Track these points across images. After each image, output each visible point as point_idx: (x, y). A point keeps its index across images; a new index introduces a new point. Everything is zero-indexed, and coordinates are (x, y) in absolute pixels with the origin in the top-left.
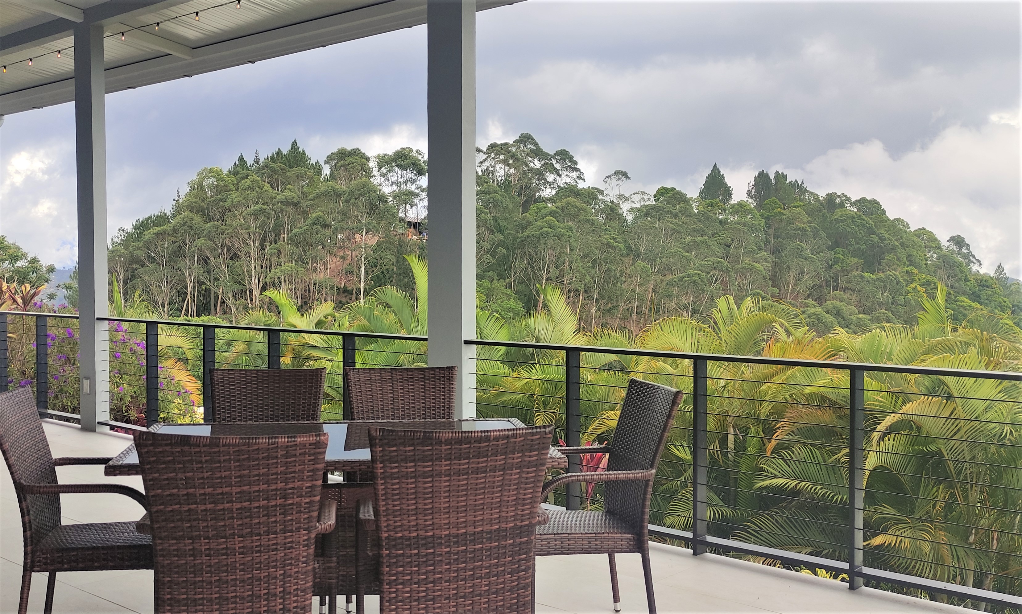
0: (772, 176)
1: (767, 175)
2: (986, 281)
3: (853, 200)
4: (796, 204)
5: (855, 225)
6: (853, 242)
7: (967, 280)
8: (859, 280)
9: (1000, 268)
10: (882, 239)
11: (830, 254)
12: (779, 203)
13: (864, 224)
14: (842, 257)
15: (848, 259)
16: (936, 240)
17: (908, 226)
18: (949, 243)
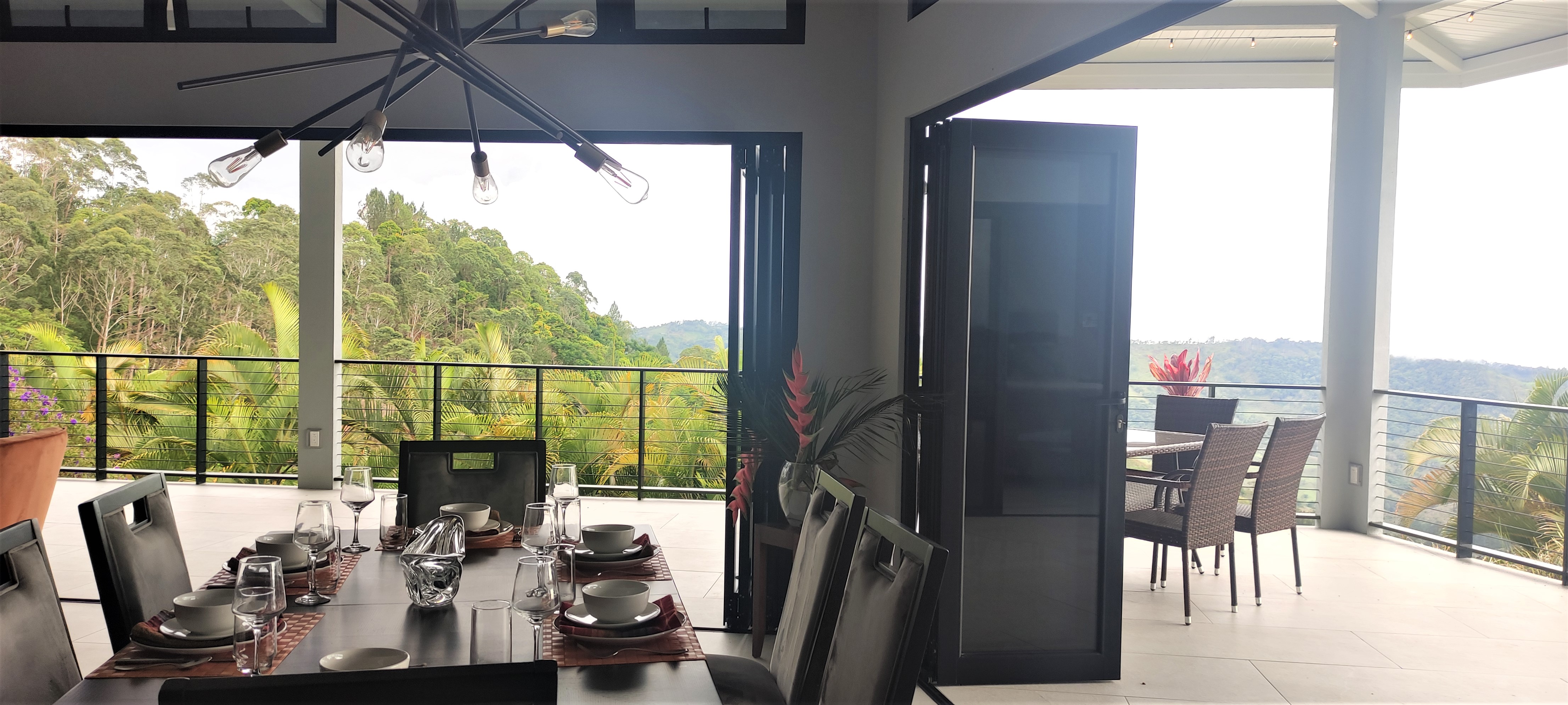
0: (387, 195)
1: (381, 195)
2: (603, 319)
3: (475, 229)
4: (415, 229)
5: (480, 257)
6: (478, 275)
7: (587, 318)
8: (487, 316)
9: (614, 308)
10: (507, 273)
11: (455, 286)
12: (397, 227)
13: (489, 257)
14: (467, 291)
15: (473, 293)
16: (556, 276)
17: (531, 260)
18: (567, 280)
